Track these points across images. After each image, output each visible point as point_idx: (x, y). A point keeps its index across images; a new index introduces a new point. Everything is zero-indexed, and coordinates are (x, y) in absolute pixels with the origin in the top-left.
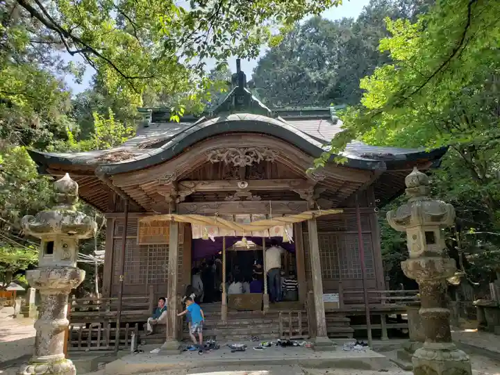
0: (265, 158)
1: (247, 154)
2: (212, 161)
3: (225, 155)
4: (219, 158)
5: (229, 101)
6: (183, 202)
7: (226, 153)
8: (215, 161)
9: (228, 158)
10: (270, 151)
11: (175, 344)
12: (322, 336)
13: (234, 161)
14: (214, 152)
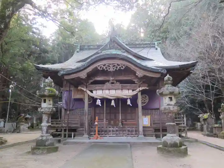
0: (120, 68)
1: (113, 66)
2: (100, 69)
3: (105, 67)
4: (103, 68)
5: (106, 45)
6: (90, 84)
7: (105, 66)
8: (102, 69)
9: (106, 68)
10: (122, 65)
11: (87, 136)
12: (141, 135)
13: (108, 69)
14: (101, 66)
